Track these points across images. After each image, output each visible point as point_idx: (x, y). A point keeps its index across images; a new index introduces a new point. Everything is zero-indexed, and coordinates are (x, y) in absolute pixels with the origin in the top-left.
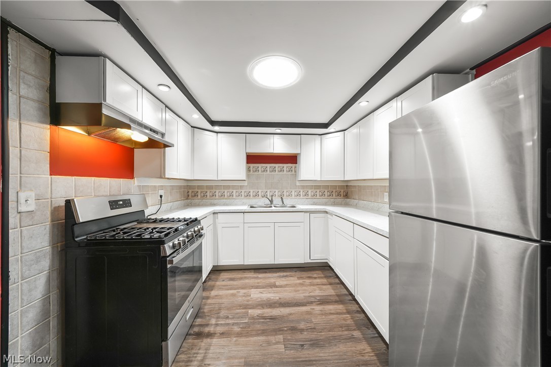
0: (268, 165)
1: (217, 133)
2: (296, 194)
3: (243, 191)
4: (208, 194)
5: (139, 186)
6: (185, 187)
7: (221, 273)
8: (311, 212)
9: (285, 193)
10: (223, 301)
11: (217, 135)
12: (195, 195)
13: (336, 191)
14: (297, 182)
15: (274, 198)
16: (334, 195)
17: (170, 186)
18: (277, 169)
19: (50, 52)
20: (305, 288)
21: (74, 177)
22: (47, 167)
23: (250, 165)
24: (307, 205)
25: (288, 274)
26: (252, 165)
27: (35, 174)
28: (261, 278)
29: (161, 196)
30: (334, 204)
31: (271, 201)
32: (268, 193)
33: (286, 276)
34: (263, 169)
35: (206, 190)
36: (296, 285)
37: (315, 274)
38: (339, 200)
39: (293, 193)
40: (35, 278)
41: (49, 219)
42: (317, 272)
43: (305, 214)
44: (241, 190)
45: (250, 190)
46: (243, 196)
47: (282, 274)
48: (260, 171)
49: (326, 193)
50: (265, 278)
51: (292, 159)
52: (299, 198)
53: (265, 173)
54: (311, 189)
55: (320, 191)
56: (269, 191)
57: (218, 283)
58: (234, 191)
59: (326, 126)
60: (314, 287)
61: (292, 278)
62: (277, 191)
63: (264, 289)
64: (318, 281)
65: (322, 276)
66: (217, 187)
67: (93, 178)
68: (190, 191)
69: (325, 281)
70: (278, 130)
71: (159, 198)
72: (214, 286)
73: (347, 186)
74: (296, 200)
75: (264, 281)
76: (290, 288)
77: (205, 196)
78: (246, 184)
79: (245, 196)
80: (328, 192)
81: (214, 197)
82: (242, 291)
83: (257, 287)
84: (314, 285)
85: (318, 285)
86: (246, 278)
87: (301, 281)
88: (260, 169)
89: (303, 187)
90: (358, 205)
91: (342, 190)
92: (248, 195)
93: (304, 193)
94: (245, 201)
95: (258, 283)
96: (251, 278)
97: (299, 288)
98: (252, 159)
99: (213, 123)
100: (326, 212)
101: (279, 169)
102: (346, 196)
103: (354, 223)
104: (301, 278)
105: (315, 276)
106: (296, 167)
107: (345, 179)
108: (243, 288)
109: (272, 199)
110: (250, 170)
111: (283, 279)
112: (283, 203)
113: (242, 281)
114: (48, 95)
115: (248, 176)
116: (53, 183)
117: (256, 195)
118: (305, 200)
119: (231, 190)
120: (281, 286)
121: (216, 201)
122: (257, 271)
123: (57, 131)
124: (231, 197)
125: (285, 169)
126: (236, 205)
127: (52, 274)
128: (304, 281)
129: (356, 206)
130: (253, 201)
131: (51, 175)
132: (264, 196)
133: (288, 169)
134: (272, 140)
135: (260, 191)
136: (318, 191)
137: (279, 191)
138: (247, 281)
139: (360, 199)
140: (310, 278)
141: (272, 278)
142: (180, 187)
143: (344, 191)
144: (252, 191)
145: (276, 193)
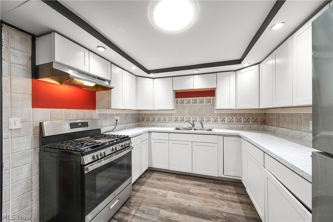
0: (191, 99)
1: (153, 78)
2: (214, 120)
3: (173, 117)
4: (150, 119)
5: (100, 114)
6: (136, 114)
7: (153, 173)
8: (224, 135)
9: (204, 119)
10: (147, 196)
11: (154, 80)
12: (143, 120)
13: (252, 118)
14: (215, 111)
15: (195, 123)
16: (251, 122)
17: (124, 114)
18: (198, 101)
19: (32, 36)
20: (214, 201)
21: (50, 109)
22: (30, 103)
23: (177, 99)
24: (224, 129)
25: (202, 183)
26: (179, 99)
27: (22, 108)
28: (180, 183)
29: (117, 120)
30: (250, 130)
31: (193, 125)
32: (191, 119)
33: (200, 185)
34: (187, 102)
35: (149, 117)
36: (206, 196)
37: (227, 189)
38: (256, 126)
39: (211, 119)
40: (22, 167)
41: (32, 133)
42: (230, 187)
43: (219, 137)
44: (171, 117)
45: (177, 117)
46: (173, 121)
47: (197, 183)
48: (185, 103)
49: (242, 119)
50: (183, 183)
51: (211, 93)
52: (217, 123)
53: (188, 104)
54: (228, 116)
55: (236, 118)
56: (191, 118)
57: (149, 181)
58: (167, 117)
59: (239, 62)
60: (223, 202)
61: (204, 188)
62: (198, 118)
63: (179, 194)
64: (229, 196)
65: (234, 192)
66: (156, 114)
67: (64, 109)
68: (140, 117)
69: (236, 197)
70: (196, 71)
71: (116, 121)
72: (145, 182)
73: (264, 114)
74: (214, 125)
75: (181, 186)
76: (201, 198)
77: (148, 120)
78: (175, 112)
79: (174, 121)
80: (244, 118)
81: (154, 121)
82: (163, 191)
83: (174, 190)
84: (223, 199)
85: (227, 200)
86: (169, 180)
87: (212, 193)
88: (185, 101)
89: (220, 115)
90: (276, 131)
91: (259, 118)
92: (176, 120)
93: (221, 120)
94: (174, 124)
95: (176, 187)
96: (172, 182)
97: (209, 200)
98: (179, 95)
99: (148, 72)
100: (239, 136)
101: (200, 101)
102: (264, 122)
103: (265, 152)
104: (213, 189)
105: (227, 190)
106: (213, 99)
107: (261, 107)
108: (163, 189)
109: (193, 123)
110: (178, 103)
111: (197, 188)
112: (203, 127)
113: (165, 183)
114: (30, 61)
115: (176, 107)
116: (34, 113)
117: (182, 120)
118: (222, 125)
119: (165, 117)
120: (193, 194)
121: (155, 124)
122: (179, 176)
123: (37, 82)
124: (164, 121)
125: (204, 101)
126: (168, 127)
127: (34, 165)
128: (215, 193)
129: (274, 133)
130: (180, 125)
131: (33, 108)
132: (188, 121)
133: (207, 101)
134: (192, 79)
135: (185, 117)
136: (234, 118)
137: (200, 118)
138: (169, 183)
139: (278, 126)
140: (221, 191)
141: (189, 185)
142: (133, 114)
143: (261, 119)
144: (179, 117)
145: (198, 119)
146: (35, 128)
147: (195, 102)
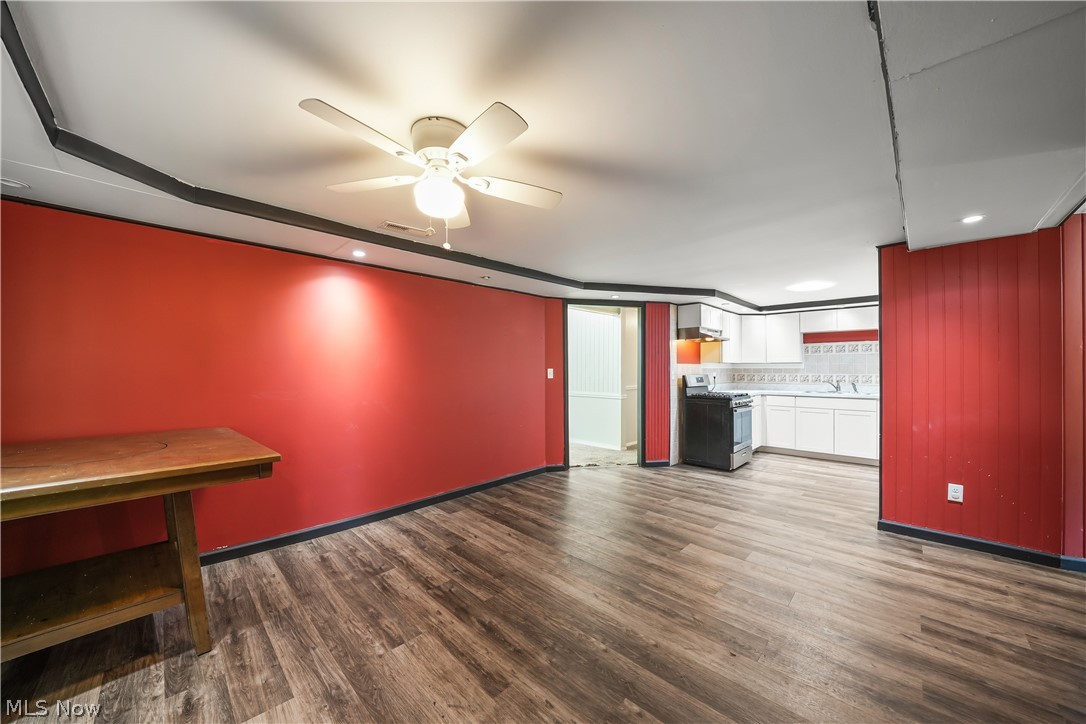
0: (834, 344)
3: (799, 375)
4: (756, 378)
5: (705, 369)
6: (731, 370)
7: (770, 454)
9: (860, 379)
15: (841, 384)
18: (847, 348)
23: (807, 345)
26: (810, 345)
29: (714, 378)
31: (838, 388)
32: (835, 378)
34: (826, 349)
35: (753, 374)
44: (796, 374)
45: (807, 375)
46: (799, 381)
48: (822, 352)
53: (829, 354)
56: (836, 376)
58: (788, 375)
62: (847, 376)
66: (766, 370)
68: (736, 374)
77: (752, 380)
78: (802, 366)
79: (801, 381)
81: (762, 382)
88: (821, 349)
92: (806, 380)
94: (801, 386)
98: (809, 338)
99: (759, 309)
101: (851, 348)
109: (838, 385)
110: (807, 351)
112: (856, 391)
115: (806, 358)
117: (817, 380)
119: (783, 374)
121: (764, 386)
122: (811, 459)
124: (782, 382)
125: (860, 348)
130: (813, 387)
132: (828, 382)
133: (865, 348)
134: (835, 316)
135: (822, 376)
137: (851, 376)
142: (727, 370)
144: (810, 375)
145: (847, 378)
146: (679, 380)
147: (842, 350)
